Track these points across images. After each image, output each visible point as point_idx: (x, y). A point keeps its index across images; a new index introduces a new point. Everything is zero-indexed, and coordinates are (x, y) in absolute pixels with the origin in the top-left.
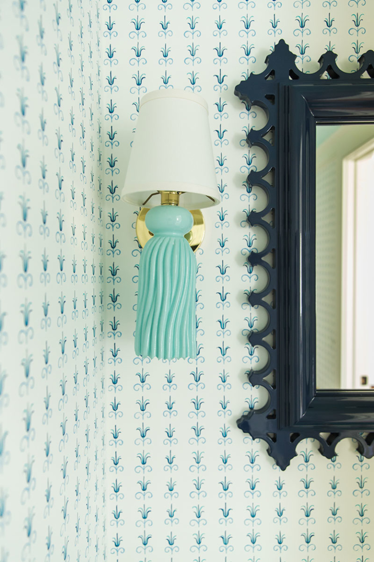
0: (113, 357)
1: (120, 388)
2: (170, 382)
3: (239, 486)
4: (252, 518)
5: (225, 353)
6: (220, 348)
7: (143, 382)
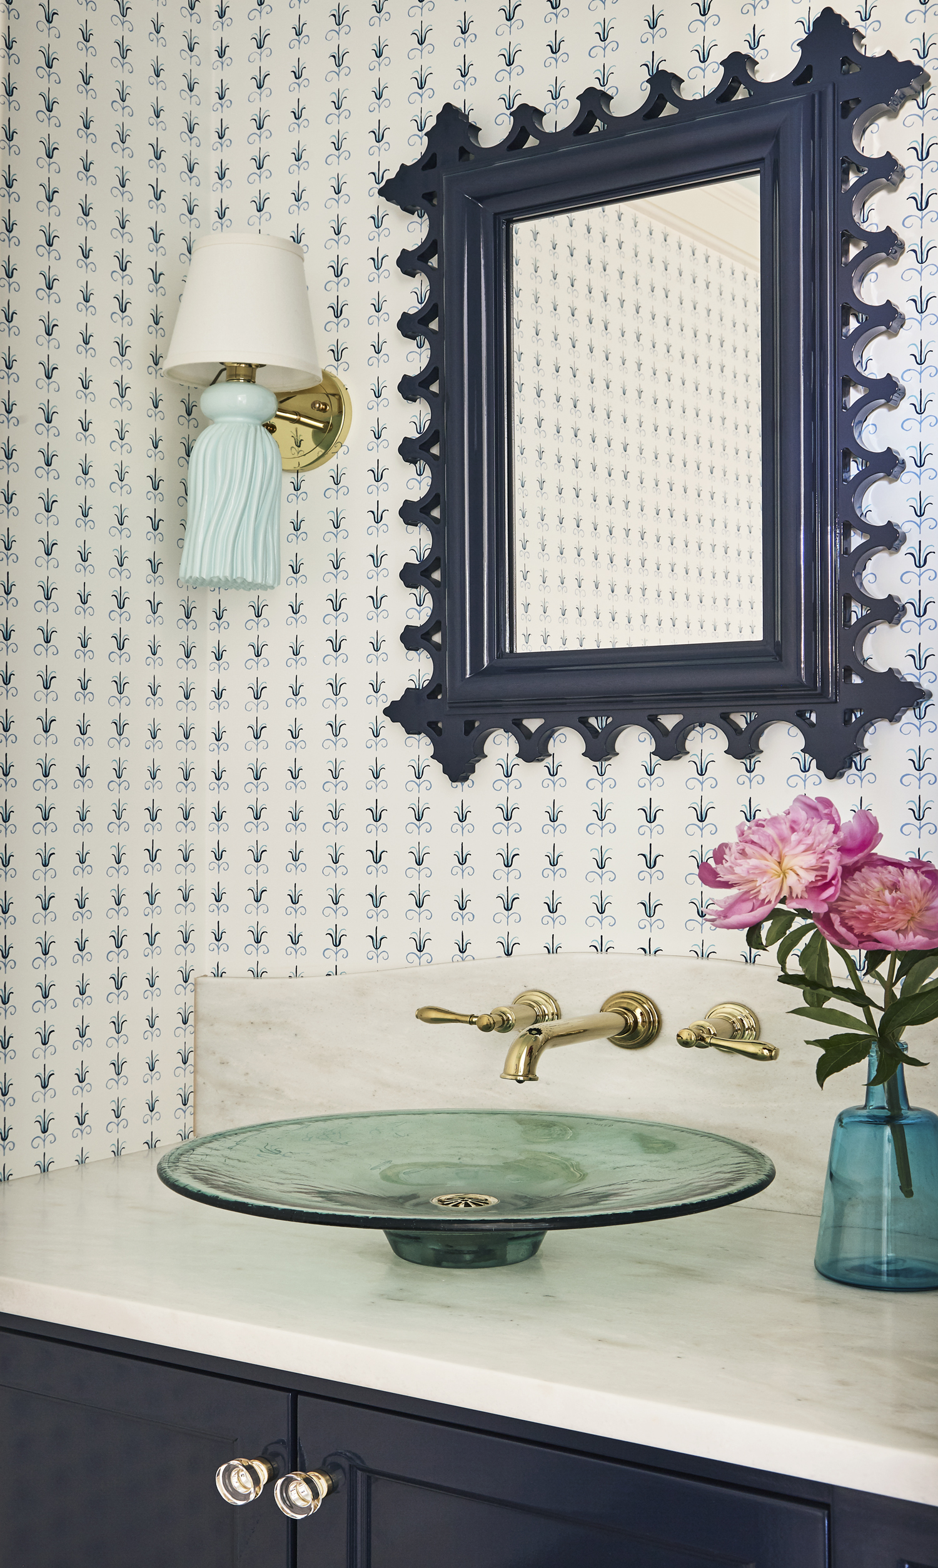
0: (217, 621)
1: (225, 665)
2: (296, 654)
3: (398, 816)
4: (417, 867)
5: (379, 606)
6: (372, 597)
7: (258, 655)
